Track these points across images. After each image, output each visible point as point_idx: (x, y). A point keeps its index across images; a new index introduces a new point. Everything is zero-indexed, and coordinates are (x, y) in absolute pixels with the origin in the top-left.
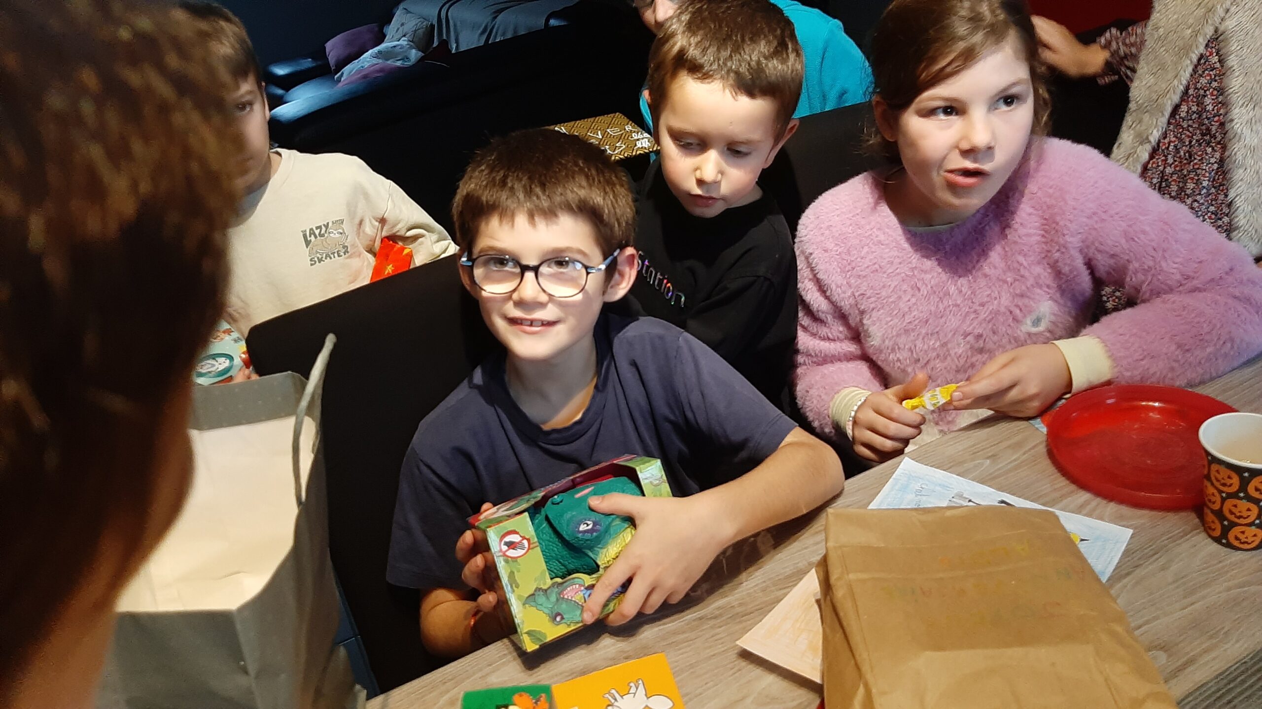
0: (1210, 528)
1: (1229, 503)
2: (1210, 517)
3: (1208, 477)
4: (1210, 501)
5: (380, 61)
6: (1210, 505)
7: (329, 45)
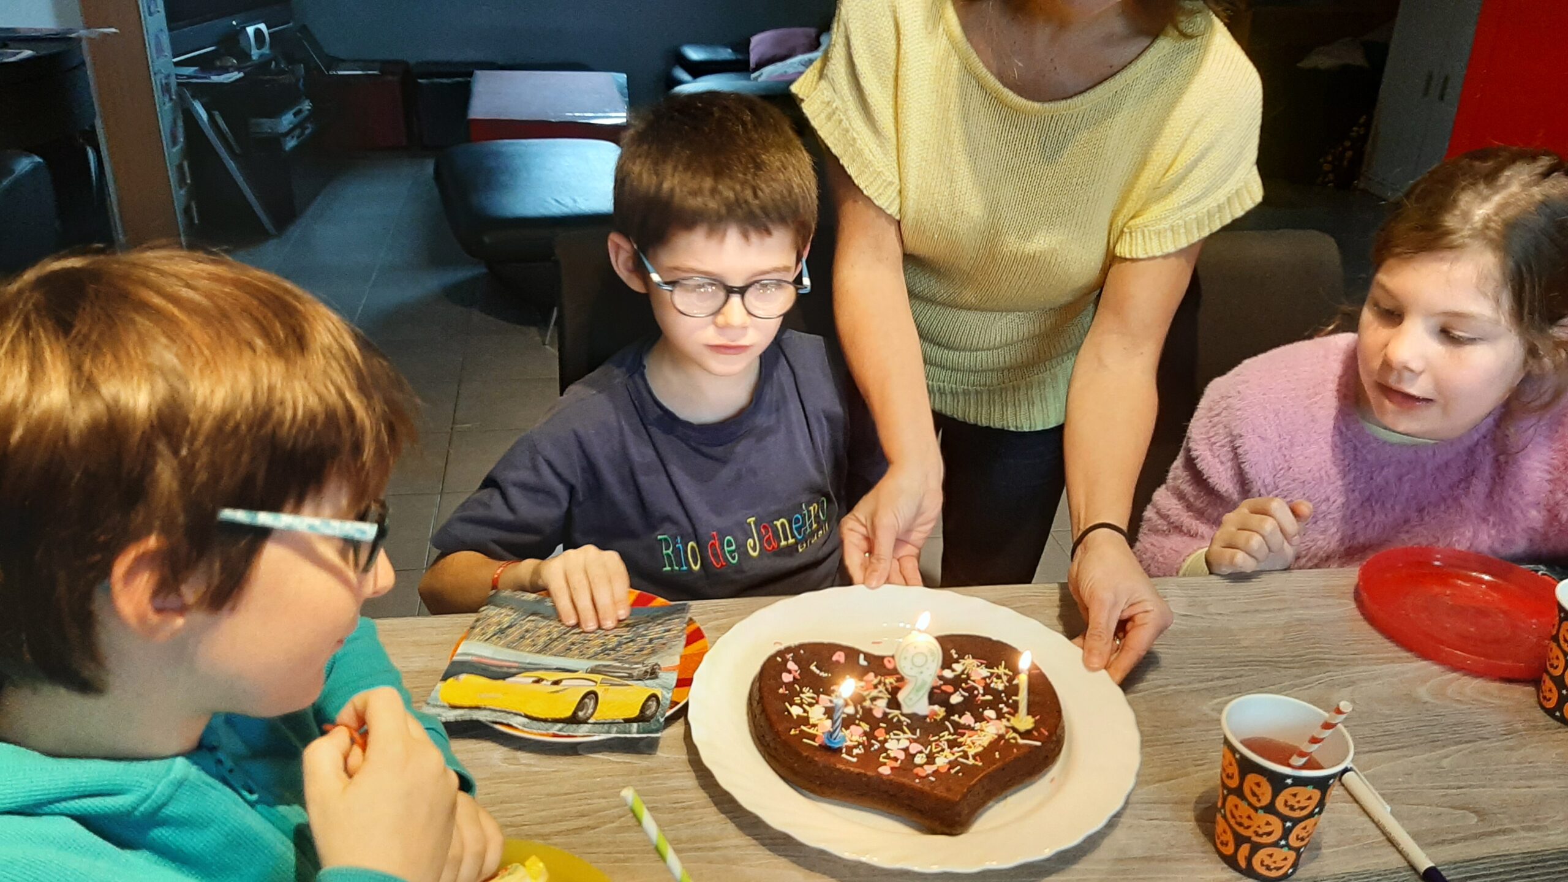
2: (1548, 684)
3: (1555, 639)
4: (1552, 665)
6: (1551, 670)
7: (755, 40)
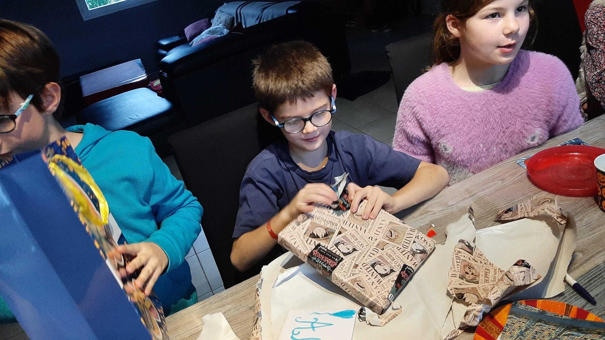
5: (210, 35)
7: (186, 30)
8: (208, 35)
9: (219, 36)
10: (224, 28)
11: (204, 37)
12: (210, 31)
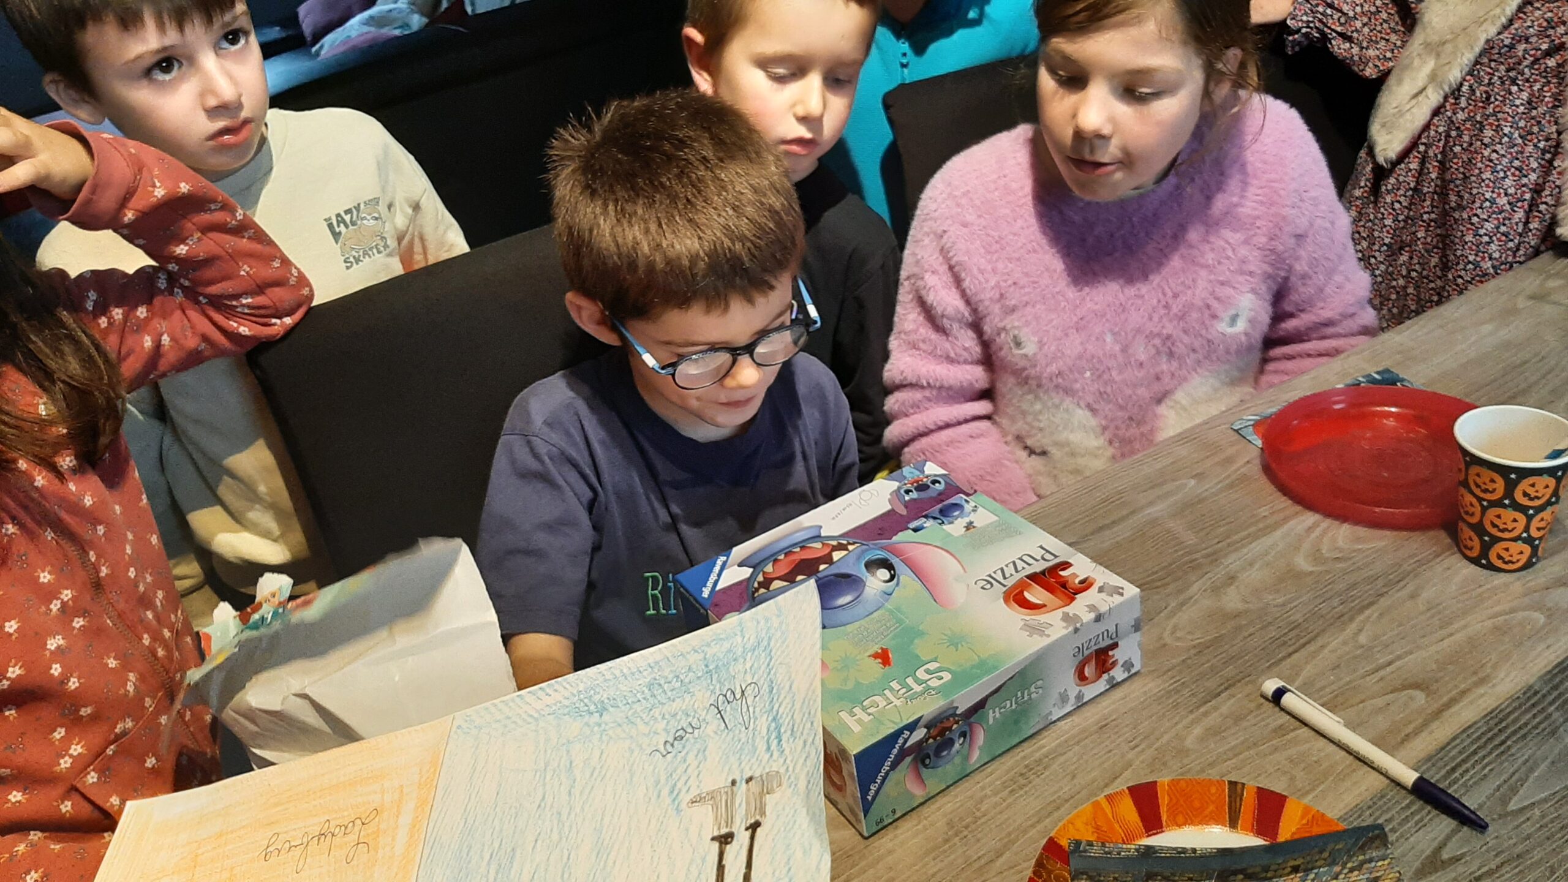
0: (1466, 547)
1: (1492, 512)
2: (1467, 533)
3: (1465, 484)
4: (1467, 513)
5: (372, 29)
6: (1467, 517)
7: (302, 10)
8: (366, 29)
9: (397, 32)
10: (413, 12)
11: (354, 34)
12: (372, 18)
